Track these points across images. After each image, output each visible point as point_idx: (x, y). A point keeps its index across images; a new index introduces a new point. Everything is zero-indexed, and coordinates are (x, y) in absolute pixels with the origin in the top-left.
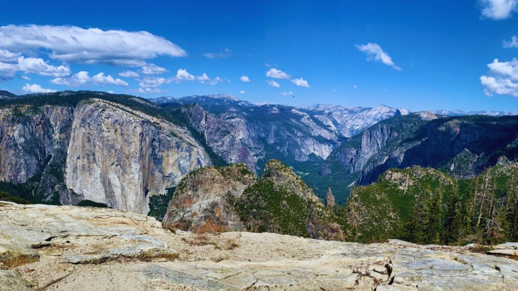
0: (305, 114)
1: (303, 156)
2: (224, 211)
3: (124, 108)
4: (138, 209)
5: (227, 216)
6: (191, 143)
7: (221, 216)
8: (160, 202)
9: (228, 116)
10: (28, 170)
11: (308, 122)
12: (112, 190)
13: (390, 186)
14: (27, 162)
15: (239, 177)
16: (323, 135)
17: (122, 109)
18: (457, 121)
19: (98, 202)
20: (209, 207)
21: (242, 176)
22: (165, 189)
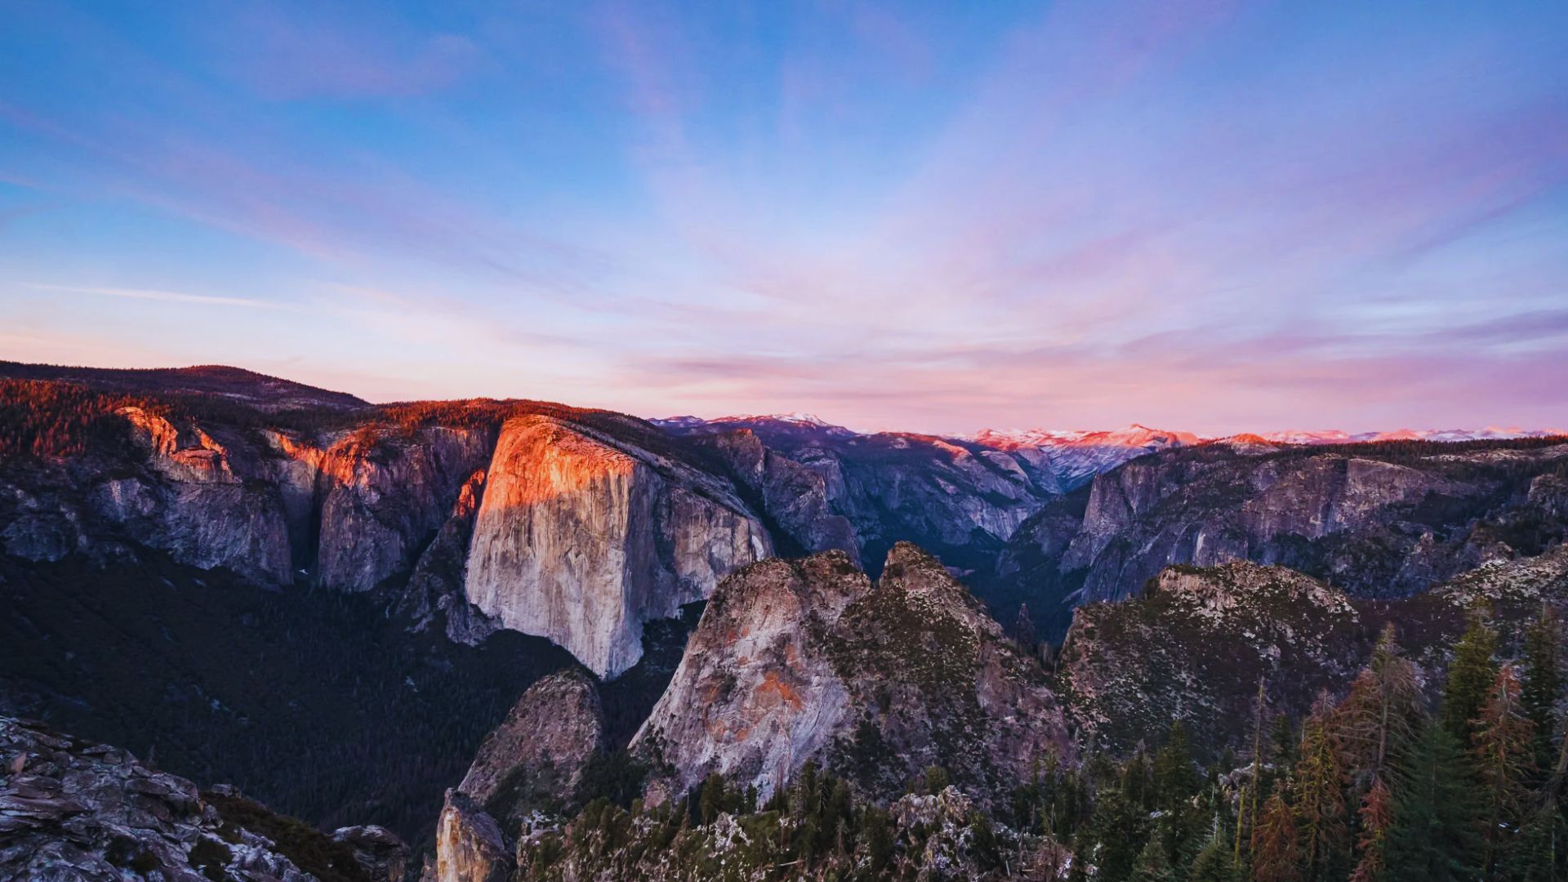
0: (961, 449)
1: (958, 533)
2: (802, 652)
3: (600, 436)
4: (618, 649)
5: (808, 665)
6: (735, 507)
7: (797, 663)
8: (666, 634)
9: (807, 455)
10: (380, 562)
11: (969, 465)
12: (563, 609)
13: (1174, 607)
14: (381, 544)
15: (833, 580)
16: (1000, 491)
17: (595, 438)
18: (1332, 456)
19: (532, 634)
20: (772, 646)
21: (839, 578)
22: (677, 605)
